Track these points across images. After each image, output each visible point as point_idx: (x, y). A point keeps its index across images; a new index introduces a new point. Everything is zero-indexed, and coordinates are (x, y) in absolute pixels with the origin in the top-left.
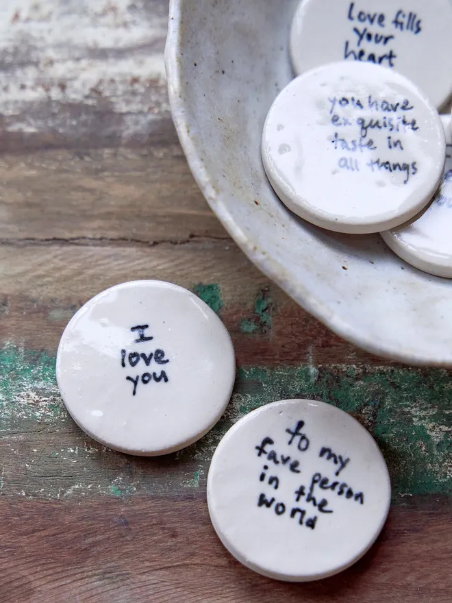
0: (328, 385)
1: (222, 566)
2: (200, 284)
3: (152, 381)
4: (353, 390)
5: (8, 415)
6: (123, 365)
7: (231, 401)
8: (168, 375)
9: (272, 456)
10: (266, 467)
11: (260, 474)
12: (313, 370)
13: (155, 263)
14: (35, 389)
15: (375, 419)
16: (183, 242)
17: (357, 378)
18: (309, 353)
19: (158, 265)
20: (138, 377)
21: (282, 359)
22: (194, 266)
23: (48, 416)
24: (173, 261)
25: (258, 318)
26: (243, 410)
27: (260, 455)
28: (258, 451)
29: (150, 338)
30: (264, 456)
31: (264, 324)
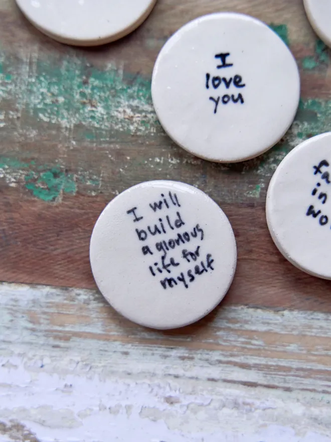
1: (273, 262)
3: (231, 102)
5: (107, 126)
6: (207, 87)
7: (291, 128)
8: (244, 97)
10: (319, 185)
11: (313, 189)
14: (130, 106)
20: (219, 98)
23: (140, 130)
25: (318, 57)
26: (300, 135)
27: (316, 173)
28: (314, 170)
29: (231, 65)
30: (319, 175)
31: (322, 62)
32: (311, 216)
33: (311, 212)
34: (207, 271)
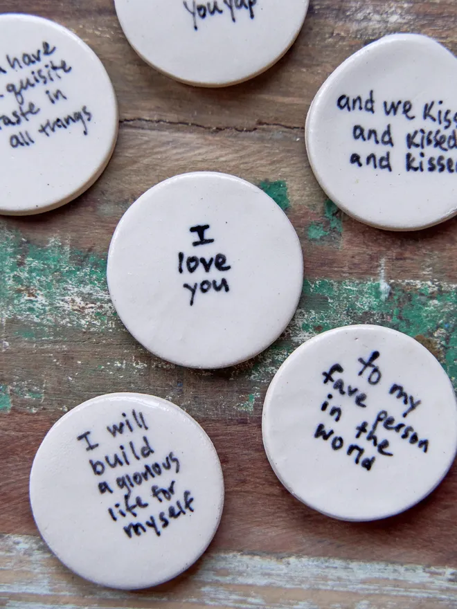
0: (400, 303)
2: (266, 181)
3: (212, 290)
4: (426, 310)
5: (50, 321)
6: (181, 271)
7: (294, 317)
8: (229, 283)
9: (339, 386)
10: (330, 397)
11: (323, 402)
12: (384, 286)
13: (218, 153)
14: (80, 294)
15: (447, 343)
16: (249, 130)
17: (432, 297)
18: (380, 266)
19: (221, 156)
20: (196, 285)
21: (351, 271)
22: (261, 159)
23: (94, 325)
24: (237, 152)
25: (328, 223)
26: (305, 327)
27: (325, 382)
28: (324, 378)
29: (211, 241)
30: (330, 384)
31: (334, 230)
32: (321, 438)
33: (321, 432)
34: (184, 513)
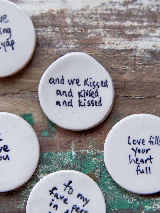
0: (80, 160)
2: (24, 114)
4: (91, 162)
7: (37, 168)
8: (10, 156)
9: (56, 195)
10: (53, 200)
11: (50, 203)
12: (74, 153)
13: (4, 104)
15: (101, 175)
16: (17, 94)
17: (93, 156)
18: (72, 145)
19: (6, 105)
21: (60, 148)
22: (22, 105)
24: (12, 103)
25: (50, 129)
26: (43, 172)
27: (51, 194)
28: (50, 193)
29: (2, 140)
30: (53, 195)
31: (53, 132)
